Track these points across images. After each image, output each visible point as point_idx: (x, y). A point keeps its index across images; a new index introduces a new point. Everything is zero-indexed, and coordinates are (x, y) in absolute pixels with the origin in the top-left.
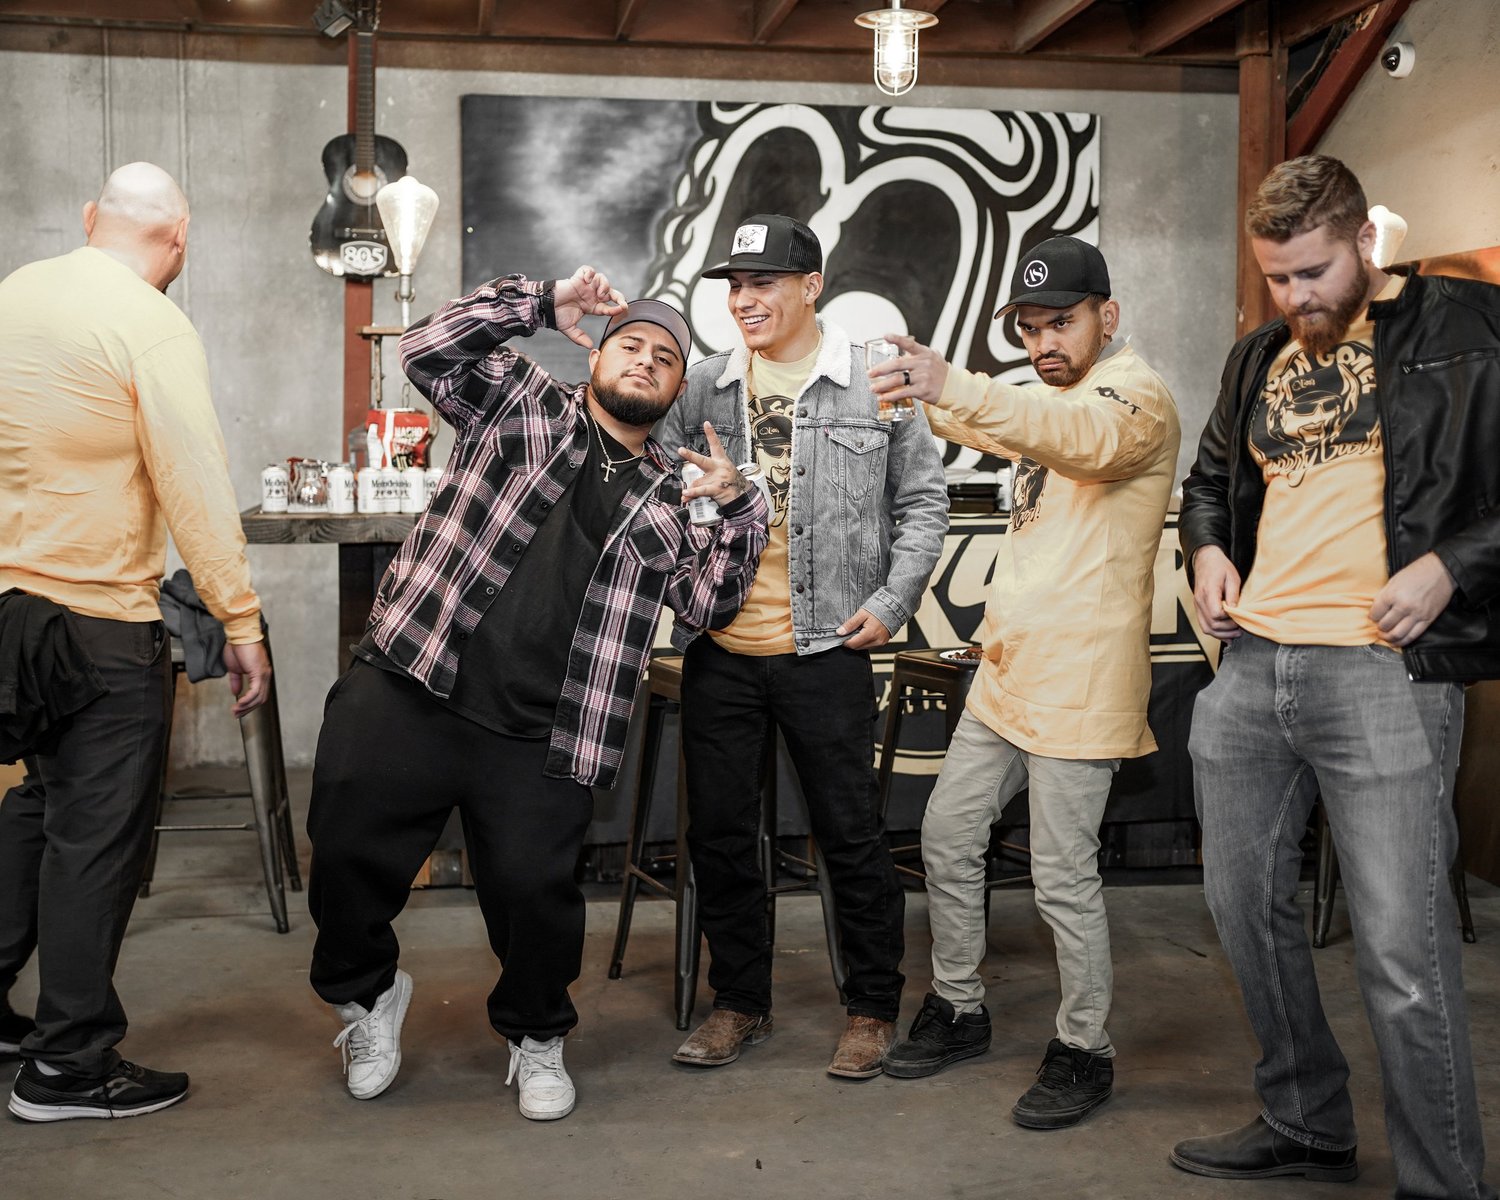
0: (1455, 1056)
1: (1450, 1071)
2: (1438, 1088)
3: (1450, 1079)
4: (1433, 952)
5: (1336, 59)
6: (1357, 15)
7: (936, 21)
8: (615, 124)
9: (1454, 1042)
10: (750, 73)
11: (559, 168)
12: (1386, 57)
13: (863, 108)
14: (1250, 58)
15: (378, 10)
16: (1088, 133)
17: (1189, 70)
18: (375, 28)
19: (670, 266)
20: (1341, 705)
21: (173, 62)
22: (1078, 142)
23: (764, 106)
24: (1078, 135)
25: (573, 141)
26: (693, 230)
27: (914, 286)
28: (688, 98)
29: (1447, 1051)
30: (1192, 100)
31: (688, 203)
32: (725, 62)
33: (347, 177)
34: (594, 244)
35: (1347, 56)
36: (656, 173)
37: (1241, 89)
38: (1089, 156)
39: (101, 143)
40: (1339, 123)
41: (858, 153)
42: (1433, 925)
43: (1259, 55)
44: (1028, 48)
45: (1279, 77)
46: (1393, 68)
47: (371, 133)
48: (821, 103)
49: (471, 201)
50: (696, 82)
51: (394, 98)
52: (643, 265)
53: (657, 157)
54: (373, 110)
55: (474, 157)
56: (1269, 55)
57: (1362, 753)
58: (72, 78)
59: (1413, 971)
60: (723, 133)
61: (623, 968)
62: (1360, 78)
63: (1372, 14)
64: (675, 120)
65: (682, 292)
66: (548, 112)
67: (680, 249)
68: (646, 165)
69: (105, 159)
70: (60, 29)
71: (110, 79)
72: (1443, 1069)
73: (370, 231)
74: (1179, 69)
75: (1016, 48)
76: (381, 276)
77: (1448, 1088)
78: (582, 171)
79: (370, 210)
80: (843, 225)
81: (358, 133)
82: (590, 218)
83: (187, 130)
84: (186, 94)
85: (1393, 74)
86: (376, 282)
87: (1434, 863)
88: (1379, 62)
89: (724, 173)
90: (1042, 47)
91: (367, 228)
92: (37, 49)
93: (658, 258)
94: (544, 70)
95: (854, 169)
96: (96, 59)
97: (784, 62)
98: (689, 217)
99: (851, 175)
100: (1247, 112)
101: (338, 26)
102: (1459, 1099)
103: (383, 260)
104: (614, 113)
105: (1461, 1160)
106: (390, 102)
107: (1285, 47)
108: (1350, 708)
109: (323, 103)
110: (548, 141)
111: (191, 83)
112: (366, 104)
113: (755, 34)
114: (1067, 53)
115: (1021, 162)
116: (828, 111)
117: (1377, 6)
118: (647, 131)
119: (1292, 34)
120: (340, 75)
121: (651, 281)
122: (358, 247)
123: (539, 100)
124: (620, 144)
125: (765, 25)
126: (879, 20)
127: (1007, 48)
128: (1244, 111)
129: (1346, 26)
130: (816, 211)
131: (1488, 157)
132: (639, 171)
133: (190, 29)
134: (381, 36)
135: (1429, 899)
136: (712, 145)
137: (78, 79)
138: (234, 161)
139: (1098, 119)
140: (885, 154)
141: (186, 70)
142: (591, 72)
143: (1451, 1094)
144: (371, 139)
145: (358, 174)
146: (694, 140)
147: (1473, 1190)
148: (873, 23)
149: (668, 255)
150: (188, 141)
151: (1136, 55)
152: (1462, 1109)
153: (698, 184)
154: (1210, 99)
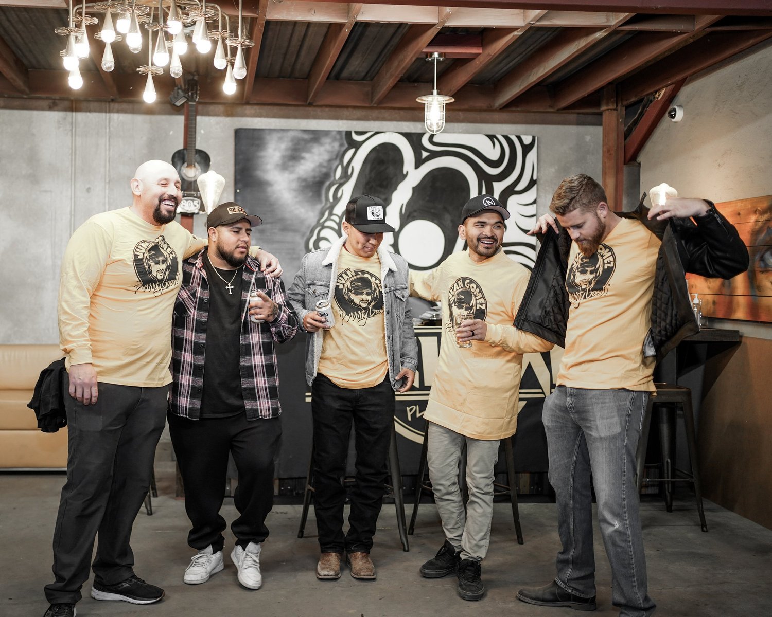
0: (634, 549)
1: (632, 555)
2: (627, 562)
3: (632, 559)
4: (625, 508)
5: (647, 112)
6: (656, 93)
7: (453, 100)
8: (307, 142)
9: (633, 544)
10: (370, 117)
11: (280, 162)
12: (670, 112)
13: (423, 134)
14: (607, 111)
15: (198, 92)
16: (531, 145)
17: (581, 115)
18: (197, 100)
19: (332, 208)
20: (588, 406)
21: (104, 114)
22: (527, 149)
23: (377, 133)
24: (526, 146)
25: (286, 149)
26: (342, 191)
27: (448, 218)
28: (341, 130)
29: (630, 547)
30: (582, 129)
31: (340, 178)
32: (359, 113)
33: (182, 168)
34: (296, 197)
35: (652, 112)
36: (325, 164)
37: (603, 124)
38: (532, 156)
39: (70, 151)
40: (650, 141)
41: (421, 154)
42: (625, 497)
43: (611, 109)
44: (501, 107)
45: (621, 120)
46: (673, 118)
47: (194, 148)
48: (404, 131)
49: (239, 177)
50: (345, 122)
51: (204, 130)
52: (319, 207)
53: (326, 157)
54: (195, 138)
55: (241, 157)
56: (616, 109)
57: (595, 427)
58: (59, 122)
59: (617, 515)
60: (357, 145)
61: (305, 533)
62: (659, 122)
63: (662, 92)
64: (334, 139)
65: (337, 220)
66: (275, 136)
67: (337, 200)
68: (321, 161)
69: (72, 159)
70: (53, 101)
71: (75, 123)
72: (629, 554)
73: (193, 193)
74: (576, 115)
75: (495, 107)
76: (198, 213)
77: (631, 562)
78: (291, 163)
79: (193, 184)
80: (414, 188)
81: (188, 148)
82: (295, 185)
83: (109, 145)
84: (109, 128)
85: (673, 120)
86: (195, 216)
87: (624, 472)
88: (667, 115)
89: (357, 165)
90: (507, 107)
91: (191, 191)
92: (43, 109)
93: (326, 204)
94: (274, 116)
95: (419, 163)
96: (69, 114)
97: (386, 113)
98: (341, 185)
99: (417, 166)
100: (606, 136)
101: (180, 102)
102: (636, 566)
103: (198, 206)
104: (306, 136)
105: (637, 591)
106: (202, 132)
107: (624, 106)
108: (591, 408)
109: (171, 133)
110: (275, 150)
111: (111, 124)
112: (192, 135)
113: (372, 101)
114: (519, 109)
115: (499, 159)
116: (407, 135)
117: (665, 89)
118: (321, 144)
119: (627, 100)
120: (180, 120)
121: (322, 214)
122: (187, 200)
123: (271, 131)
124: (309, 151)
125: (376, 99)
126: (427, 99)
127: (491, 107)
128: (606, 135)
129: (651, 98)
130: (401, 182)
131: (716, 161)
132: (317, 164)
133: (113, 100)
134: (199, 103)
135: (623, 487)
136: (352, 151)
137: (61, 122)
138: (130, 159)
139: (536, 138)
140: (434, 155)
141: (110, 118)
142: (296, 117)
143: (633, 564)
144: (194, 151)
145: (187, 167)
146: (344, 149)
147: (640, 603)
148: (425, 101)
149: (331, 203)
150: (109, 150)
151: (552, 110)
152: (637, 570)
153: (345, 170)
154: (591, 129)
